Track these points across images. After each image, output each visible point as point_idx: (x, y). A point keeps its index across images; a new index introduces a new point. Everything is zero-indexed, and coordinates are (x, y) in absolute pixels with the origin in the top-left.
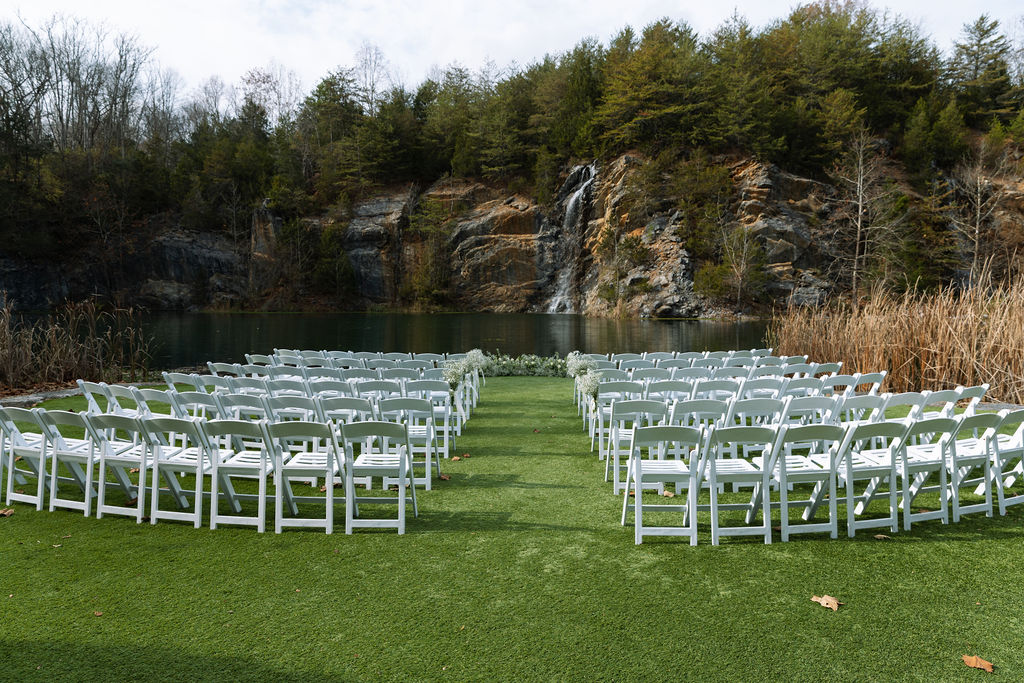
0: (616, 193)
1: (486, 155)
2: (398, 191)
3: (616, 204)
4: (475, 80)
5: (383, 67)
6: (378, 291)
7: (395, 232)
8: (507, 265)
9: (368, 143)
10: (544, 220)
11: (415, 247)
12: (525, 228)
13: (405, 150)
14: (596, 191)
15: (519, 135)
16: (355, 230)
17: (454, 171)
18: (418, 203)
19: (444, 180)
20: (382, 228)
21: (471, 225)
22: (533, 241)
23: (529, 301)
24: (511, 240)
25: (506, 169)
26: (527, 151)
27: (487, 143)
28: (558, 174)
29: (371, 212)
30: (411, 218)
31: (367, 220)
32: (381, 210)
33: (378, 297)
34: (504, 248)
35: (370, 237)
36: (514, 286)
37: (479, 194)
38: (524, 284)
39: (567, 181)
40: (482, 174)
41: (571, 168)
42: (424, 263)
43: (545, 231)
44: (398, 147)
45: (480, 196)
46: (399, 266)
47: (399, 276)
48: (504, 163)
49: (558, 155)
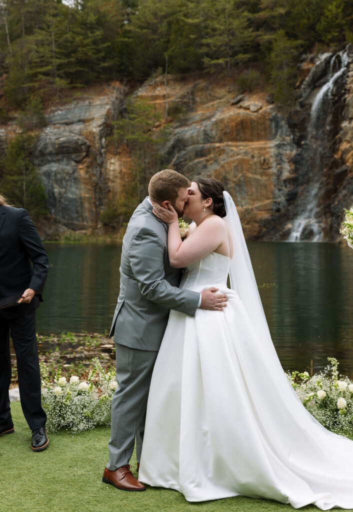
1: (208, 45)
2: (101, 93)
6: (75, 215)
7: (96, 142)
8: (237, 181)
9: (65, 36)
10: (283, 123)
11: (121, 161)
12: (258, 134)
13: (109, 44)
14: (350, 83)
15: (249, 20)
16: (48, 141)
17: (168, 66)
18: (124, 106)
19: (157, 77)
20: (81, 138)
21: (189, 132)
22: (268, 150)
23: (265, 226)
24: (241, 149)
25: (233, 61)
26: (259, 38)
27: (209, 30)
28: (299, 65)
29: (67, 118)
30: (116, 124)
31: (62, 129)
32: (80, 116)
33: (76, 222)
34: (231, 159)
35: (65, 149)
36: (244, 207)
37: (199, 93)
38: (257, 204)
39: (311, 74)
40: (203, 69)
41: (316, 57)
42: (131, 179)
43: (284, 136)
44: (100, 39)
45: (202, 95)
46: (101, 185)
47: (101, 197)
48: (231, 54)
49: (299, 42)
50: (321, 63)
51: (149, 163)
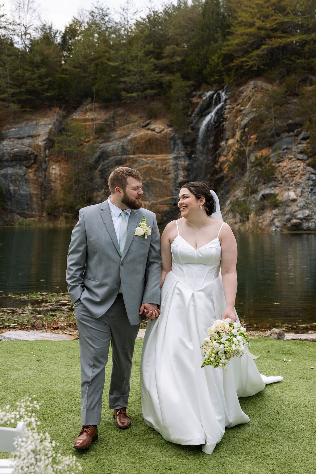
0: (246, 115)
1: (125, 82)
2: (45, 116)
3: (246, 126)
4: (116, 17)
5: (35, 10)
6: (26, 207)
7: (41, 153)
8: (146, 183)
9: (17, 71)
10: (179, 142)
11: (60, 167)
12: (161, 149)
13: (51, 78)
14: (227, 114)
15: (155, 65)
16: (5, 151)
17: (95, 97)
18: (62, 126)
19: (87, 105)
20: (30, 149)
21: (111, 146)
22: (168, 161)
23: (165, 216)
24: (148, 160)
25: (143, 95)
26: (162, 78)
27: (126, 71)
28: (191, 99)
29: (20, 134)
30: (57, 139)
31: (16, 142)
32: (29, 133)
33: (26, 212)
34: (142, 167)
35: (18, 157)
36: (151, 202)
37: (119, 118)
38: (160, 200)
39: (199, 106)
40: (121, 100)
41: (203, 94)
42: (68, 181)
43: (180, 151)
44: (44, 75)
45: (120, 119)
46: (45, 184)
47: (46, 193)
48: (142, 89)
49: (191, 82)
50: (206, 98)
51: (81, 169)
